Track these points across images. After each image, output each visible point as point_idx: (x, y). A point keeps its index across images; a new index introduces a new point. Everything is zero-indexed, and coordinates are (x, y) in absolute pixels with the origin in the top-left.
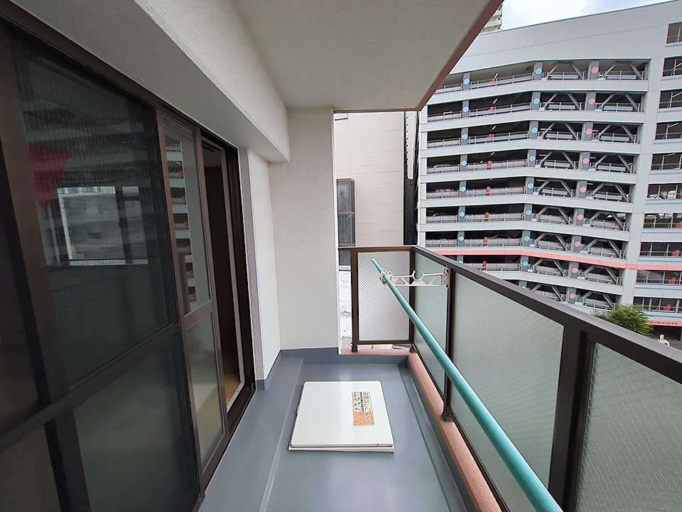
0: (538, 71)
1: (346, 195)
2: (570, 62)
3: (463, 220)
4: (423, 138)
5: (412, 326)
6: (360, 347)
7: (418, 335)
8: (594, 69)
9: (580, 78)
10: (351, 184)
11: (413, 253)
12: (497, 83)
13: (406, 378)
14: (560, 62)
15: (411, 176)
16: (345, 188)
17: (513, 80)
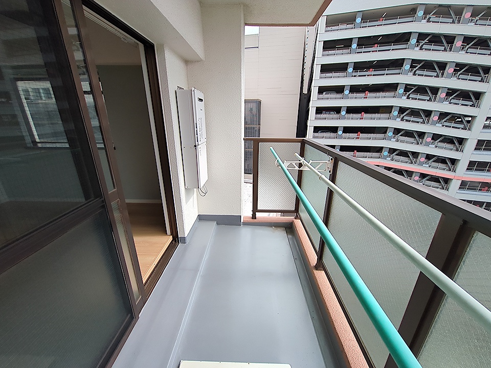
0: (420, 13)
1: (255, 110)
2: (449, 6)
3: (341, 137)
4: (317, 69)
5: (298, 200)
6: (258, 214)
7: (301, 206)
8: (467, 15)
9: (453, 22)
10: (259, 103)
11: (303, 143)
12: (384, 22)
13: (290, 236)
14: (440, 6)
15: (305, 91)
16: (254, 106)
17: (398, 20)
